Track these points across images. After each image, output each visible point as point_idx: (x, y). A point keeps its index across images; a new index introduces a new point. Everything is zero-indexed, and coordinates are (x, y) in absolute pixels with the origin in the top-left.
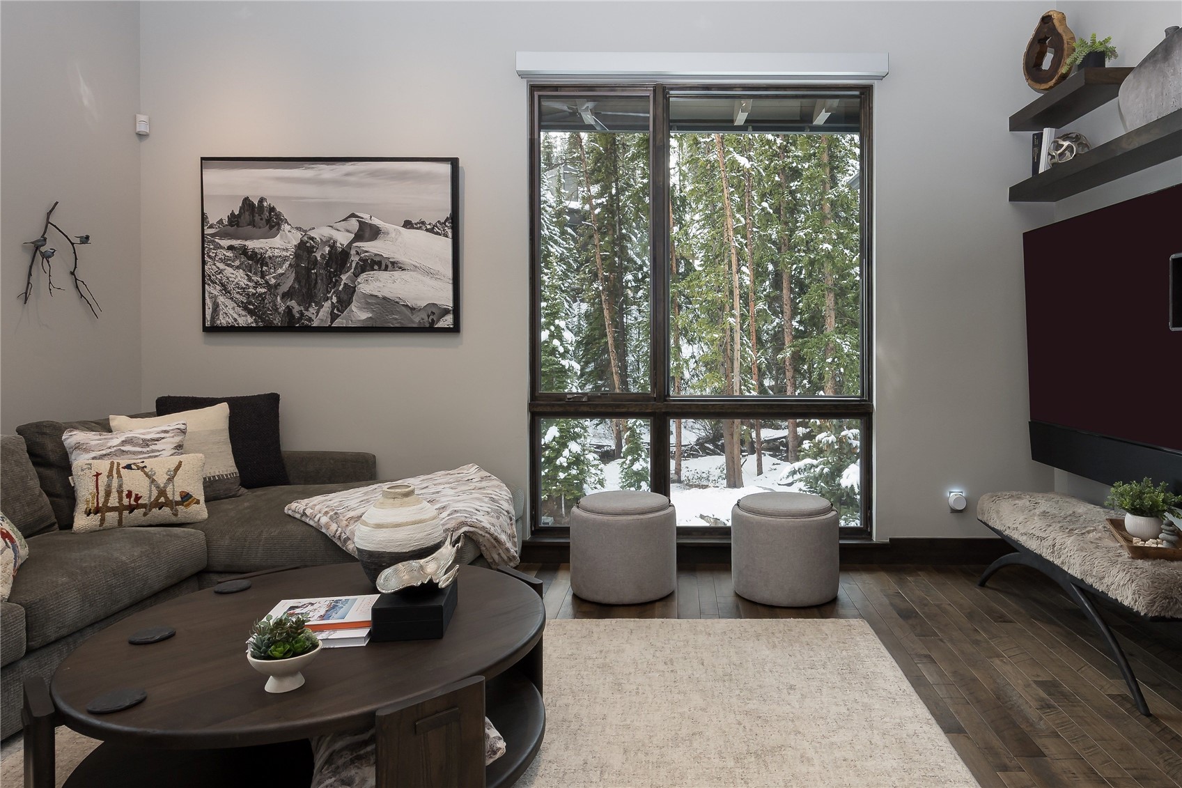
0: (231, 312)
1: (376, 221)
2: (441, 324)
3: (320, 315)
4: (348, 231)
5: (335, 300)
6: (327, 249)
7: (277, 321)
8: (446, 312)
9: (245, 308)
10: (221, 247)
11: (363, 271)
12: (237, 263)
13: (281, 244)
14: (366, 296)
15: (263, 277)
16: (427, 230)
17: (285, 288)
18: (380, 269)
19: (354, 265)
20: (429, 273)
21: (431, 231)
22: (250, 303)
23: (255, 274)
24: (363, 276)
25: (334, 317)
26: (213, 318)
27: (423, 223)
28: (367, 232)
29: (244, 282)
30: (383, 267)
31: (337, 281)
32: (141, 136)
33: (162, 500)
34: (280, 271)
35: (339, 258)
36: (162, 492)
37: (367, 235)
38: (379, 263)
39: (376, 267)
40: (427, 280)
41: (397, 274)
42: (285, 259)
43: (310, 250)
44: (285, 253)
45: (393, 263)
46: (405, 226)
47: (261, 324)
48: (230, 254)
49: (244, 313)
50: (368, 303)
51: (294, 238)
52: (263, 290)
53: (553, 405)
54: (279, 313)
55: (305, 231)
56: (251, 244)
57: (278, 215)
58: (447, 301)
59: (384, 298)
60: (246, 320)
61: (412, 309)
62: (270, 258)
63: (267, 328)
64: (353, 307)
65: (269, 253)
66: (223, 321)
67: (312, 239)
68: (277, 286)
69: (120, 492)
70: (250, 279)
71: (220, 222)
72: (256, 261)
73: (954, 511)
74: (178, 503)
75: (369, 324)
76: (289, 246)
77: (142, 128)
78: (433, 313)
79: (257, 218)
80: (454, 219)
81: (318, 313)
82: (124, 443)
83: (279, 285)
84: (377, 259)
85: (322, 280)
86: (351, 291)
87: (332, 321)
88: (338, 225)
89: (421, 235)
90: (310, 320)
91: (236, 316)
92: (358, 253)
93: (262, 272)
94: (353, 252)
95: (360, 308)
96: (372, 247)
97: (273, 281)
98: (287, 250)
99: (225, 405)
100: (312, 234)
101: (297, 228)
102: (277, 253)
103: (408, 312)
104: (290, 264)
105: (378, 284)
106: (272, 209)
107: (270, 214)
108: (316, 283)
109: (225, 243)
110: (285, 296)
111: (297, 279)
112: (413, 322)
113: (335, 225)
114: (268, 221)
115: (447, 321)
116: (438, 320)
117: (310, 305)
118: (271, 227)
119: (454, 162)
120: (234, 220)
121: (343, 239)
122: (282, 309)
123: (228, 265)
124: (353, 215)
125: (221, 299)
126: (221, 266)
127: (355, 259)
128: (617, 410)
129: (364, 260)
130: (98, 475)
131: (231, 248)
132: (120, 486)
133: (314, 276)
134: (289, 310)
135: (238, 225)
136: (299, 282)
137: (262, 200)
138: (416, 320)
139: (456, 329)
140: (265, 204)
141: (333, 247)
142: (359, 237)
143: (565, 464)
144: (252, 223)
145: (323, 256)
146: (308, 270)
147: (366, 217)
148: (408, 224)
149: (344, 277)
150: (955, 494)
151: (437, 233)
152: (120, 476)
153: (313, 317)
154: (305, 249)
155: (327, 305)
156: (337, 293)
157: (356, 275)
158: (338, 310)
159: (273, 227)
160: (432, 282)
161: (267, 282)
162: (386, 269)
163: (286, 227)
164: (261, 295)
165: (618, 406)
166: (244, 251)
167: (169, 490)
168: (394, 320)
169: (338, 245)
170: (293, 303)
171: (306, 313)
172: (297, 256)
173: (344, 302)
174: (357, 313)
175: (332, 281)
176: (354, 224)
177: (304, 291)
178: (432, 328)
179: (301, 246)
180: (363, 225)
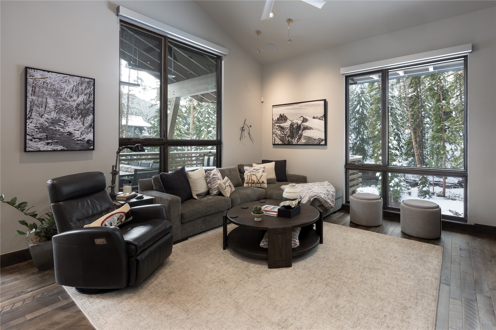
0: (278, 141)
1: (307, 117)
2: (322, 143)
3: (295, 141)
4: (301, 120)
5: (298, 137)
6: (296, 125)
7: (286, 143)
8: (323, 140)
9: (280, 140)
10: (276, 126)
11: (304, 130)
12: (279, 129)
13: (286, 124)
14: (305, 136)
15: (283, 132)
16: (318, 119)
17: (288, 135)
18: (308, 130)
19: (302, 129)
20: (319, 130)
22: (281, 138)
23: (282, 132)
24: (304, 131)
25: (298, 142)
26: (274, 143)
27: (317, 117)
28: (305, 120)
29: (280, 134)
32: (262, 102)
34: (287, 131)
35: (299, 127)
36: (259, 181)
37: (305, 121)
38: (307, 128)
39: (307, 129)
40: (318, 132)
41: (311, 130)
42: (288, 128)
45: (310, 128)
46: (313, 118)
47: (283, 143)
48: (277, 127)
49: (280, 141)
50: (305, 138)
52: (284, 135)
53: (352, 166)
55: (292, 121)
56: (281, 125)
57: (287, 117)
58: (323, 138)
59: (309, 137)
60: (280, 143)
61: (315, 139)
63: (285, 144)
64: (302, 139)
65: (285, 127)
66: (276, 143)
67: (293, 123)
68: (286, 134)
69: (251, 180)
70: (281, 133)
71: (276, 120)
72: (282, 128)
74: (261, 183)
75: (305, 143)
77: (262, 100)
78: (320, 141)
79: (282, 118)
80: (325, 116)
82: (254, 169)
84: (307, 127)
85: (295, 133)
86: (301, 135)
88: (299, 119)
90: (293, 142)
91: (278, 142)
94: (302, 125)
96: (306, 124)
97: (285, 133)
98: (288, 126)
99: (274, 162)
100: (293, 121)
101: (290, 120)
102: (286, 126)
103: (314, 140)
105: (307, 133)
106: (285, 116)
109: (277, 125)
110: (288, 137)
111: (290, 133)
112: (315, 143)
113: (298, 119)
115: (324, 143)
116: (321, 142)
117: (293, 139)
118: (285, 120)
119: (325, 101)
120: (278, 119)
121: (300, 122)
122: (287, 140)
123: (277, 130)
124: (302, 116)
125: (276, 138)
126: (276, 130)
127: (302, 127)
128: (370, 169)
129: (304, 127)
130: (248, 176)
131: (278, 126)
132: (251, 178)
133: (293, 132)
134: (289, 140)
135: (279, 120)
137: (283, 114)
138: (316, 142)
139: (326, 144)
142: (303, 122)
143: (393, 185)
144: (282, 120)
145: (295, 127)
146: (292, 130)
147: (304, 117)
148: (314, 118)
149: (300, 132)
151: (321, 120)
152: (251, 176)
154: (292, 125)
155: (296, 139)
157: (302, 131)
158: (299, 140)
160: (320, 132)
163: (288, 120)
164: (283, 137)
166: (280, 126)
167: (260, 180)
168: (311, 142)
169: (299, 124)
170: (289, 138)
171: (292, 141)
172: (290, 127)
173: (300, 138)
174: (303, 141)
175: (297, 133)
176: (302, 118)
177: (292, 135)
178: (319, 145)
179: (291, 124)
180: (304, 118)
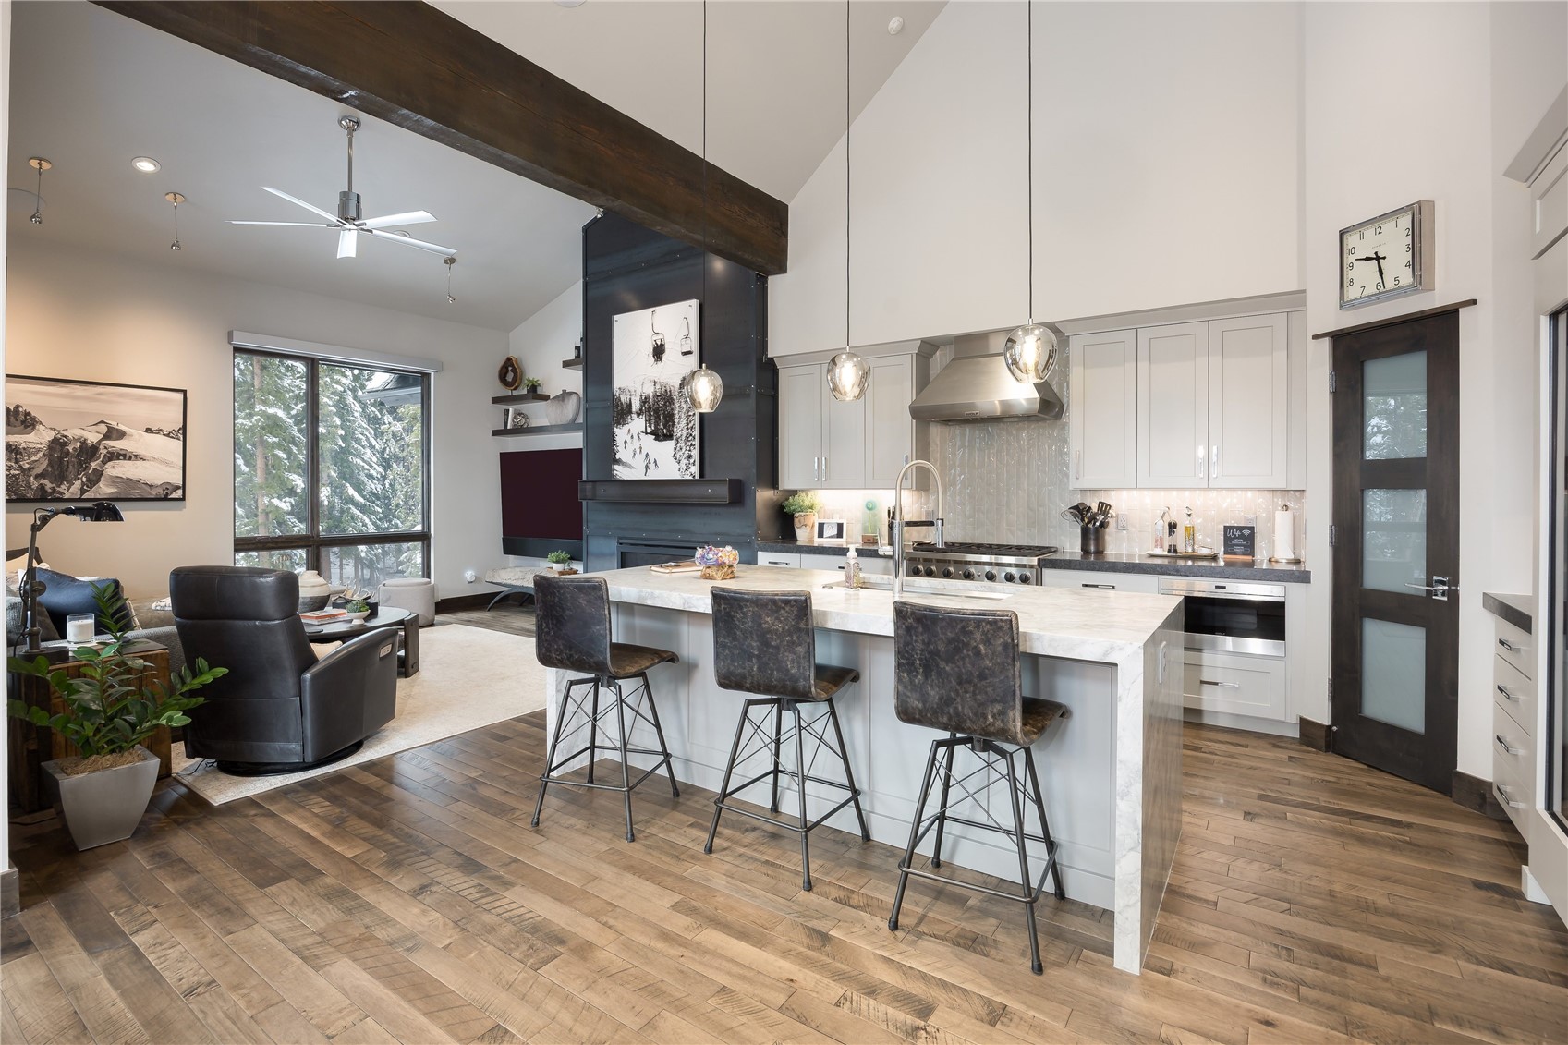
1: (122, 427)
2: (172, 496)
3: (72, 490)
4: (98, 432)
5: (84, 479)
6: (79, 444)
7: (30, 495)
8: (178, 488)
11: (110, 460)
13: (38, 439)
14: (111, 477)
15: (17, 462)
16: (164, 435)
17: (39, 470)
18: (125, 459)
19: (102, 456)
20: (166, 463)
21: (168, 435)
24: (110, 463)
25: (83, 491)
27: (161, 430)
28: (113, 433)
30: (128, 458)
31: (86, 466)
34: (34, 458)
35: (89, 451)
37: (114, 436)
38: (124, 456)
39: (121, 458)
40: (162, 466)
41: (139, 463)
42: (39, 450)
43: (63, 445)
44: (39, 446)
45: (136, 456)
46: (146, 431)
47: (14, 497)
50: (114, 482)
51: (50, 436)
52: (17, 472)
53: (249, 544)
54: (32, 489)
55: (59, 431)
57: (34, 419)
58: (181, 483)
59: (128, 479)
61: (151, 486)
62: (24, 449)
63: (22, 500)
64: (101, 484)
65: (24, 445)
67: (65, 437)
68: (30, 469)
73: (470, 583)
75: (115, 496)
76: (43, 441)
78: (167, 489)
80: (184, 429)
81: (69, 489)
83: (32, 468)
84: (122, 452)
85: (73, 466)
86: (99, 474)
87: (82, 494)
88: (90, 428)
89: (160, 438)
90: (62, 493)
92: (106, 448)
93: (16, 458)
94: (101, 447)
95: (107, 486)
96: (118, 444)
97: (27, 466)
98: (41, 443)
100: (65, 433)
101: (51, 429)
102: (31, 445)
103: (148, 488)
104: (44, 454)
105: (123, 469)
106: (27, 414)
107: (25, 417)
108: (68, 467)
110: (37, 477)
111: (50, 464)
112: (151, 494)
113: (87, 428)
114: (23, 422)
115: (178, 494)
116: (171, 493)
117: (62, 483)
118: (26, 427)
119: (184, 392)
121: (93, 438)
122: (35, 484)
124: (102, 422)
127: (103, 452)
128: (291, 545)
129: (112, 453)
133: (66, 463)
134: (42, 487)
136: (52, 467)
137: (17, 407)
138: (154, 493)
139: (183, 499)
140: (21, 410)
141: (84, 442)
142: (107, 437)
145: (75, 449)
146: (61, 459)
147: (114, 424)
148: (148, 430)
149: (94, 465)
150: (469, 575)
151: (172, 437)
153: (65, 492)
154: (58, 444)
155: (77, 484)
156: (87, 476)
157: (104, 463)
158: (87, 486)
159: (28, 426)
160: (167, 469)
161: (20, 466)
162: (130, 459)
163: (40, 427)
164: (14, 475)
165: (292, 542)
168: (135, 493)
169: (89, 441)
170: (46, 482)
171: (58, 489)
172: (50, 448)
173: (92, 482)
174: (105, 489)
175: (83, 466)
176: (104, 429)
177: (57, 473)
178: (166, 498)
179: (55, 441)
180: (110, 429)
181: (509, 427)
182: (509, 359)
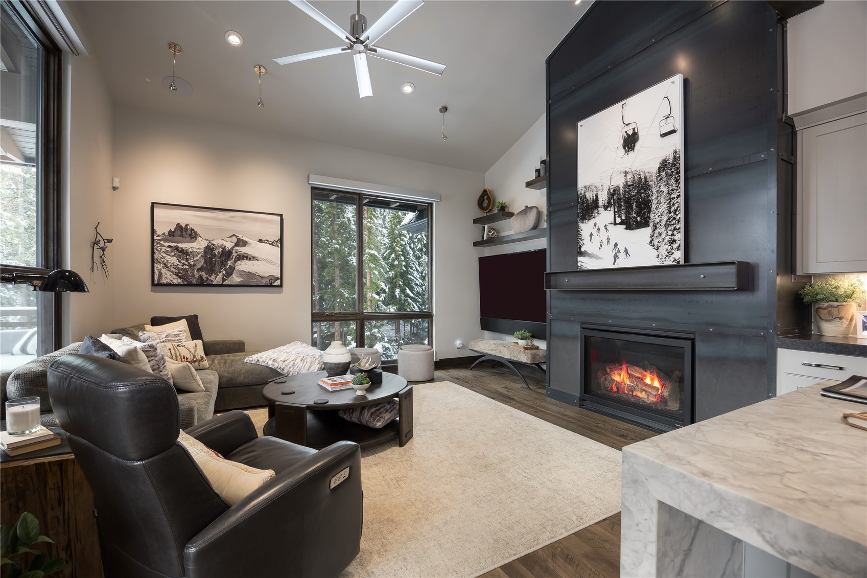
0: (169, 277)
1: (245, 239)
2: (275, 284)
3: (217, 279)
4: (231, 242)
5: (224, 272)
6: (221, 250)
7: (194, 281)
8: (277, 279)
9: (177, 275)
10: (164, 246)
11: (239, 260)
12: (173, 254)
13: (197, 246)
14: (240, 271)
15: (187, 261)
16: (269, 244)
17: (199, 266)
18: (247, 260)
19: (234, 257)
20: (270, 262)
21: (271, 244)
22: (180, 273)
23: (183, 259)
24: (239, 262)
25: (224, 280)
26: (159, 280)
27: (268, 241)
28: (241, 243)
29: (176, 263)
30: (249, 259)
31: (226, 264)
32: (115, 188)
33: (195, 359)
34: (196, 258)
35: (227, 254)
36: (194, 356)
37: (241, 244)
38: (247, 257)
39: (245, 259)
40: (269, 265)
41: (255, 262)
42: (199, 253)
43: (212, 250)
44: (199, 251)
45: (253, 257)
46: (259, 241)
47: (186, 283)
48: (169, 249)
49: (176, 277)
50: (241, 274)
51: (204, 244)
52: (187, 267)
53: (321, 317)
54: (196, 278)
55: (210, 241)
56: (180, 246)
57: (196, 233)
58: (277, 274)
59: (249, 272)
60: (177, 281)
61: (262, 277)
62: (191, 252)
63: (190, 285)
64: (234, 276)
65: (190, 250)
66: (164, 281)
67: (213, 244)
68: (194, 265)
69: (181, 356)
70: (180, 262)
71: (164, 234)
72: (183, 254)
73: (458, 348)
74: (200, 361)
75: (241, 283)
76: (201, 247)
77: (116, 185)
78: (272, 279)
79: (184, 233)
80: (281, 240)
81: (216, 278)
82: (166, 337)
83: (195, 265)
84: (245, 255)
85: (218, 263)
86: (232, 269)
87: (223, 282)
88: (227, 239)
89: (267, 246)
90: (212, 281)
91: (172, 279)
92: (236, 252)
93: (186, 258)
94: (234, 251)
95: (237, 277)
96: (243, 250)
97: (192, 263)
98: (200, 249)
99: (184, 321)
100: (213, 242)
101: (206, 239)
102: (194, 250)
103: (260, 279)
104: (202, 256)
105: (246, 266)
106: (192, 230)
107: (191, 232)
108: (215, 264)
109: (166, 244)
110: (198, 270)
111: (205, 262)
112: (262, 283)
113: (225, 239)
114: (190, 235)
115: (278, 283)
116: (274, 282)
117: (212, 275)
118: (192, 238)
119: (281, 216)
120: (171, 234)
121: (229, 245)
122: (197, 276)
123: (168, 255)
124: (234, 235)
125: (163, 271)
126: (164, 255)
127: (235, 255)
128: (346, 318)
129: (240, 256)
130: (170, 349)
131: (169, 247)
132: (180, 354)
133: (214, 262)
134: (201, 277)
135: (173, 236)
136: (206, 264)
137: (187, 225)
138: (264, 282)
139: (281, 286)
140: (189, 227)
141: (224, 248)
142: (237, 245)
144: (182, 236)
145: (219, 253)
146: (211, 259)
147: (241, 237)
148: (260, 241)
149: (229, 263)
150: (458, 343)
151: (274, 245)
152: (178, 350)
153: (213, 280)
154: (209, 249)
155: (220, 275)
156: (226, 270)
157: (235, 262)
158: (226, 277)
159: (193, 238)
160: (271, 266)
161: (189, 263)
162: (250, 259)
163: (199, 238)
164: (185, 269)
166: (177, 248)
167: (196, 355)
168: (254, 282)
169: (226, 248)
170: (203, 273)
171: (210, 278)
172: (205, 252)
173: (230, 273)
174: (236, 279)
175: (223, 264)
176: (234, 239)
177: (209, 268)
178: (271, 286)
179: (208, 247)
180: (239, 240)
181: (485, 239)
182: (485, 191)
